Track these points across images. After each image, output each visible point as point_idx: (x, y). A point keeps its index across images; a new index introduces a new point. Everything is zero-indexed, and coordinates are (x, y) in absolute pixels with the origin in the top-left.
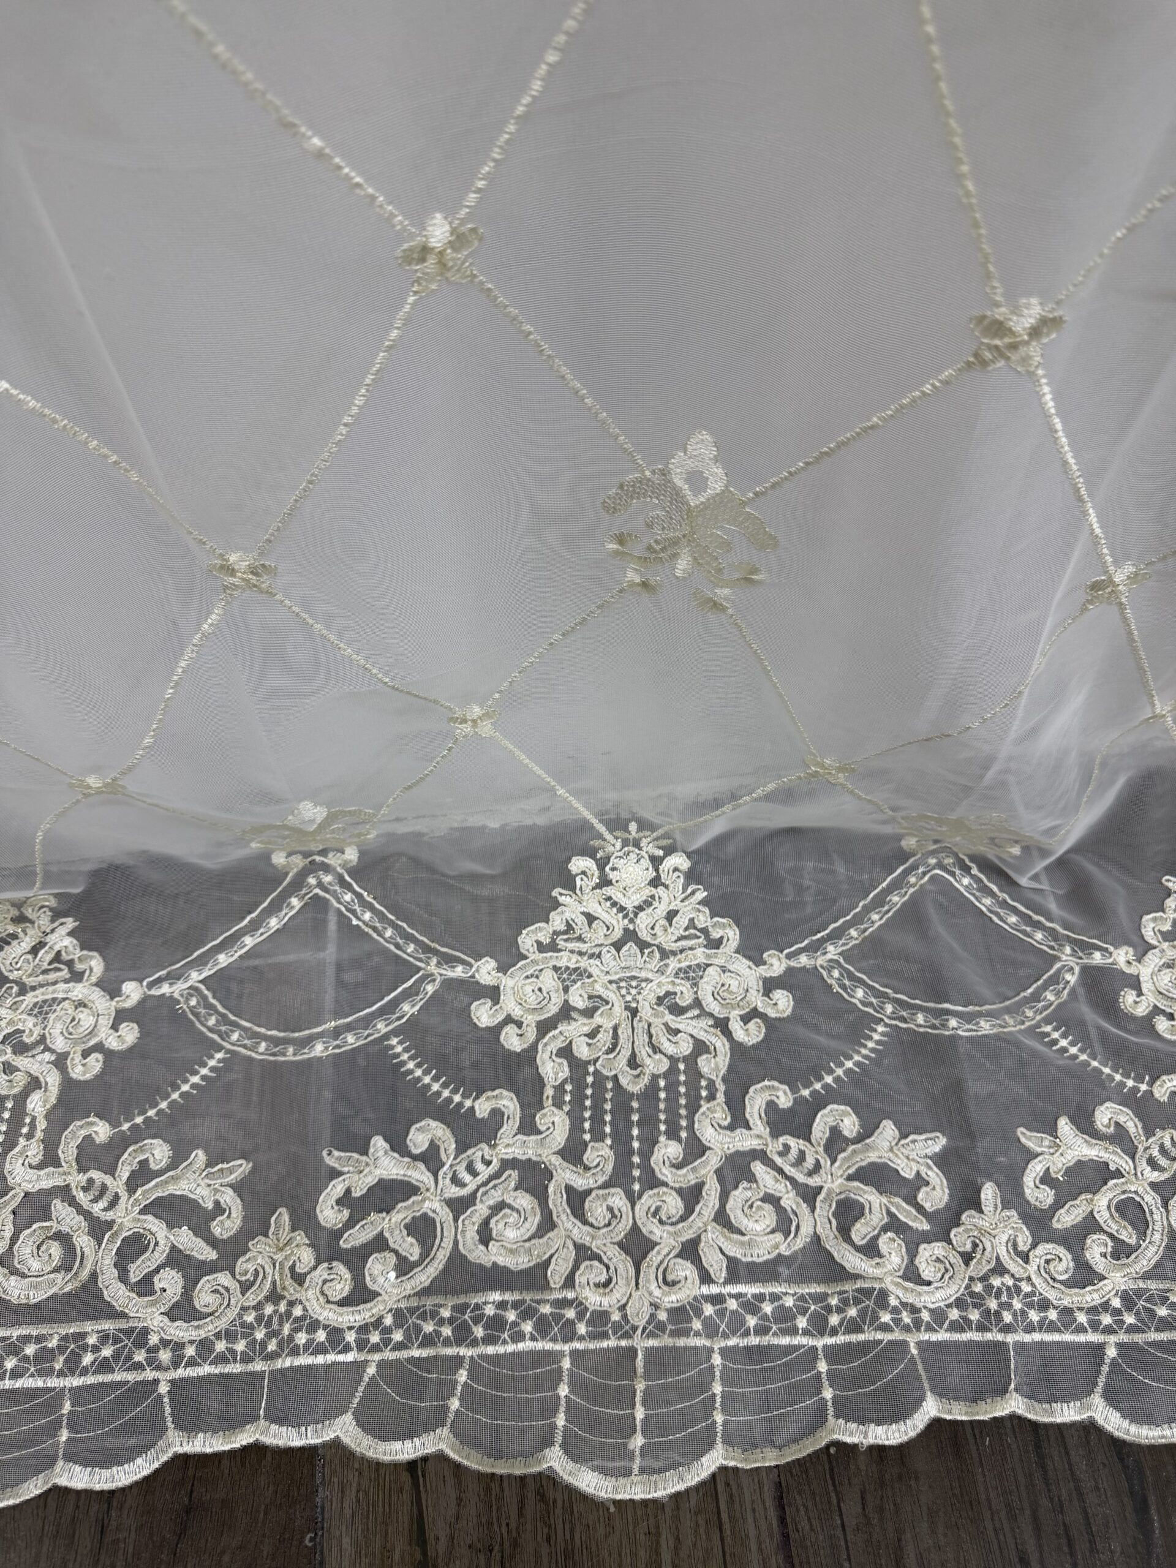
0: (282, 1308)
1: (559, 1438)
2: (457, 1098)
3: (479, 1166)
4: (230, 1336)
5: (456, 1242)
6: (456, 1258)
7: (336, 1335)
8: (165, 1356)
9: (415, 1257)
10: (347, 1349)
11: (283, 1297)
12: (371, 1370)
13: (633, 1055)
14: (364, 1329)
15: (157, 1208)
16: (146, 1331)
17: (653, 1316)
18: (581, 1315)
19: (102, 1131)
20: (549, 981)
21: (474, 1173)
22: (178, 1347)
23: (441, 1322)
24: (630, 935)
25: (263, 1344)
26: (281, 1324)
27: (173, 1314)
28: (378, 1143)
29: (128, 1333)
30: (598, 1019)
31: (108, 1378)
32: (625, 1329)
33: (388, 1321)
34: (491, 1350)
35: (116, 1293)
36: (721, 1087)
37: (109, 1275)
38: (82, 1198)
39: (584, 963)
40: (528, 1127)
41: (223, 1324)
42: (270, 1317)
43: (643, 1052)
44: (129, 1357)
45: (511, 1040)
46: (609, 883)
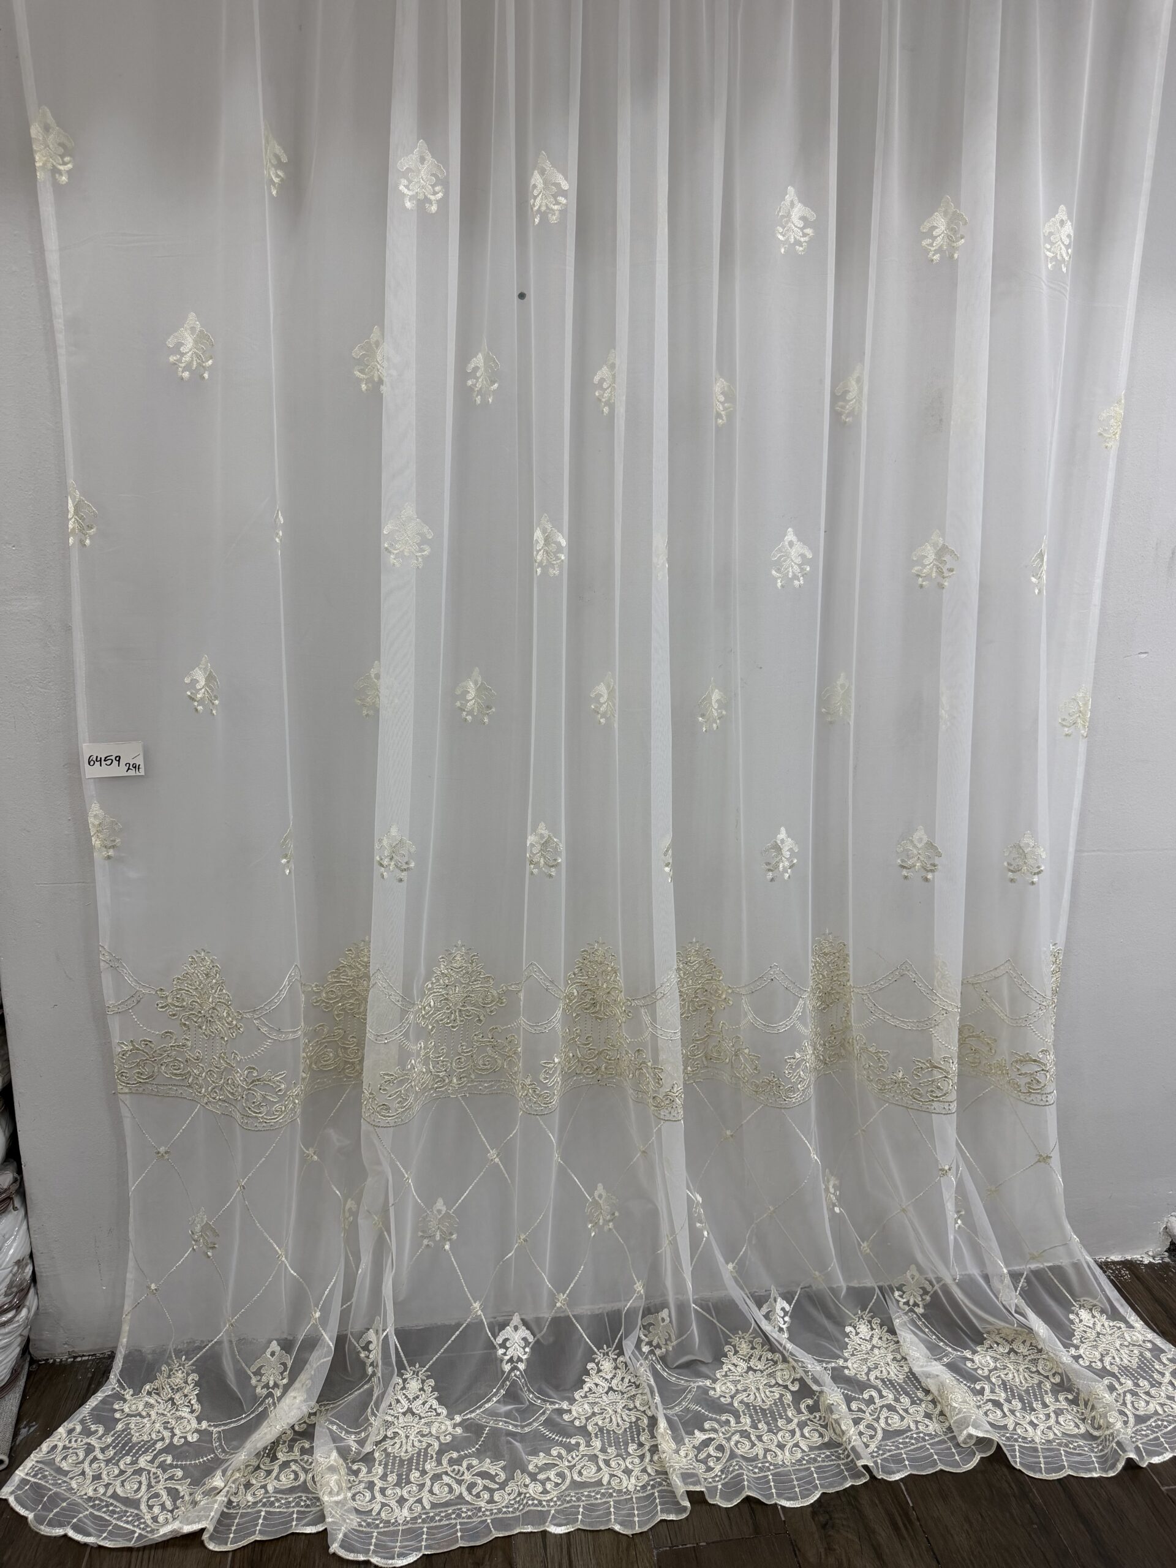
0: (522, 1497)
1: (613, 1520)
2: (564, 1440)
3: (574, 1456)
4: (507, 1507)
5: (572, 1477)
6: (573, 1482)
7: (540, 1502)
8: (488, 1513)
9: (559, 1482)
10: (544, 1506)
11: (522, 1493)
12: (553, 1512)
13: (618, 1423)
14: (548, 1501)
15: (478, 1474)
16: (481, 1508)
17: (635, 1489)
18: (614, 1492)
19: (455, 1455)
20: (586, 1406)
21: (574, 1459)
22: (492, 1510)
23: (572, 1496)
24: (611, 1389)
25: (518, 1508)
26: (523, 1500)
27: (488, 1502)
28: (541, 1454)
29: (475, 1508)
30: (604, 1415)
31: (472, 1520)
32: (628, 1492)
33: (555, 1499)
34: (589, 1502)
35: (468, 1498)
36: (646, 1428)
37: (465, 1494)
38: (451, 1474)
39: (597, 1400)
40: (588, 1445)
41: (503, 1505)
42: (519, 1501)
43: (620, 1423)
44: (477, 1515)
45: (577, 1423)
46: (601, 1371)
